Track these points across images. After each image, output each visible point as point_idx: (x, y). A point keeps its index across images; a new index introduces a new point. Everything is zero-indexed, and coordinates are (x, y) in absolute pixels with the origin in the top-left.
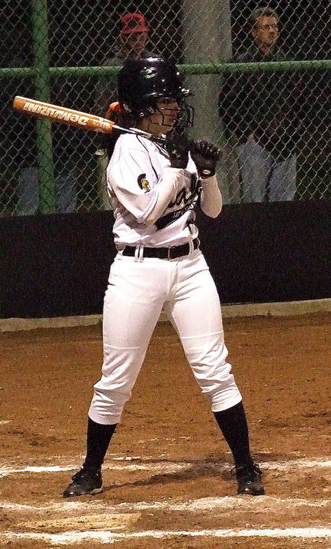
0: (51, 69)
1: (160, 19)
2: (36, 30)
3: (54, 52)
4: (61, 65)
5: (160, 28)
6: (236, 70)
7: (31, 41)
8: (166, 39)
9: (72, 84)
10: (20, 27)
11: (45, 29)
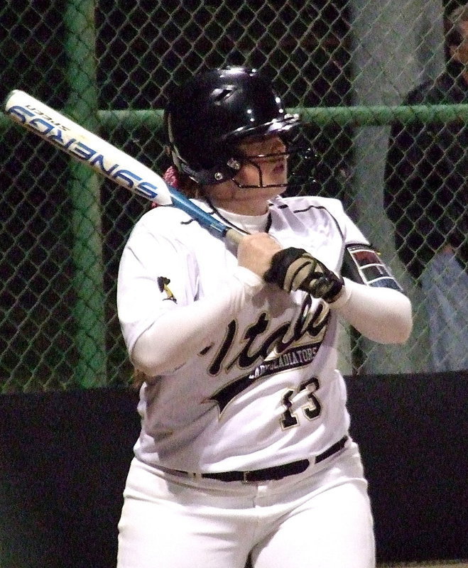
0: (102, 113)
1: (309, 21)
2: (73, 39)
3: (106, 82)
4: (120, 105)
5: (310, 36)
6: (454, 117)
7: (65, 61)
8: (320, 58)
9: (141, 143)
10: (43, 33)
11: (90, 38)
